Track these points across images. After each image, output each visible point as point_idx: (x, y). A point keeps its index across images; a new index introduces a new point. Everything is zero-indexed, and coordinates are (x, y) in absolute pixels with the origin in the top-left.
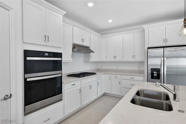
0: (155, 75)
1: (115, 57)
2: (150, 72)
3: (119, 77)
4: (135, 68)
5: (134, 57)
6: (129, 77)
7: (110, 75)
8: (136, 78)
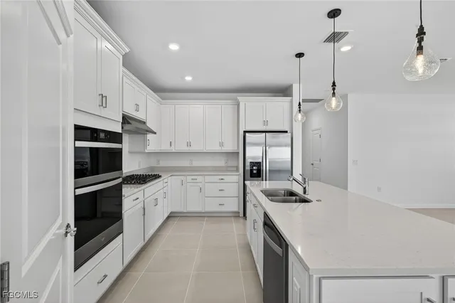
0: (255, 172)
1: (189, 144)
2: (248, 168)
3: (200, 179)
4: (221, 162)
5: (221, 144)
6: (216, 178)
7: (182, 178)
8: (227, 178)
